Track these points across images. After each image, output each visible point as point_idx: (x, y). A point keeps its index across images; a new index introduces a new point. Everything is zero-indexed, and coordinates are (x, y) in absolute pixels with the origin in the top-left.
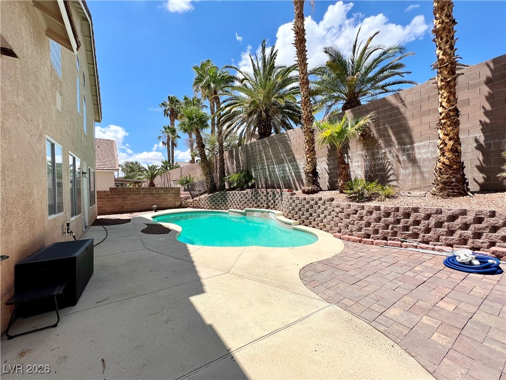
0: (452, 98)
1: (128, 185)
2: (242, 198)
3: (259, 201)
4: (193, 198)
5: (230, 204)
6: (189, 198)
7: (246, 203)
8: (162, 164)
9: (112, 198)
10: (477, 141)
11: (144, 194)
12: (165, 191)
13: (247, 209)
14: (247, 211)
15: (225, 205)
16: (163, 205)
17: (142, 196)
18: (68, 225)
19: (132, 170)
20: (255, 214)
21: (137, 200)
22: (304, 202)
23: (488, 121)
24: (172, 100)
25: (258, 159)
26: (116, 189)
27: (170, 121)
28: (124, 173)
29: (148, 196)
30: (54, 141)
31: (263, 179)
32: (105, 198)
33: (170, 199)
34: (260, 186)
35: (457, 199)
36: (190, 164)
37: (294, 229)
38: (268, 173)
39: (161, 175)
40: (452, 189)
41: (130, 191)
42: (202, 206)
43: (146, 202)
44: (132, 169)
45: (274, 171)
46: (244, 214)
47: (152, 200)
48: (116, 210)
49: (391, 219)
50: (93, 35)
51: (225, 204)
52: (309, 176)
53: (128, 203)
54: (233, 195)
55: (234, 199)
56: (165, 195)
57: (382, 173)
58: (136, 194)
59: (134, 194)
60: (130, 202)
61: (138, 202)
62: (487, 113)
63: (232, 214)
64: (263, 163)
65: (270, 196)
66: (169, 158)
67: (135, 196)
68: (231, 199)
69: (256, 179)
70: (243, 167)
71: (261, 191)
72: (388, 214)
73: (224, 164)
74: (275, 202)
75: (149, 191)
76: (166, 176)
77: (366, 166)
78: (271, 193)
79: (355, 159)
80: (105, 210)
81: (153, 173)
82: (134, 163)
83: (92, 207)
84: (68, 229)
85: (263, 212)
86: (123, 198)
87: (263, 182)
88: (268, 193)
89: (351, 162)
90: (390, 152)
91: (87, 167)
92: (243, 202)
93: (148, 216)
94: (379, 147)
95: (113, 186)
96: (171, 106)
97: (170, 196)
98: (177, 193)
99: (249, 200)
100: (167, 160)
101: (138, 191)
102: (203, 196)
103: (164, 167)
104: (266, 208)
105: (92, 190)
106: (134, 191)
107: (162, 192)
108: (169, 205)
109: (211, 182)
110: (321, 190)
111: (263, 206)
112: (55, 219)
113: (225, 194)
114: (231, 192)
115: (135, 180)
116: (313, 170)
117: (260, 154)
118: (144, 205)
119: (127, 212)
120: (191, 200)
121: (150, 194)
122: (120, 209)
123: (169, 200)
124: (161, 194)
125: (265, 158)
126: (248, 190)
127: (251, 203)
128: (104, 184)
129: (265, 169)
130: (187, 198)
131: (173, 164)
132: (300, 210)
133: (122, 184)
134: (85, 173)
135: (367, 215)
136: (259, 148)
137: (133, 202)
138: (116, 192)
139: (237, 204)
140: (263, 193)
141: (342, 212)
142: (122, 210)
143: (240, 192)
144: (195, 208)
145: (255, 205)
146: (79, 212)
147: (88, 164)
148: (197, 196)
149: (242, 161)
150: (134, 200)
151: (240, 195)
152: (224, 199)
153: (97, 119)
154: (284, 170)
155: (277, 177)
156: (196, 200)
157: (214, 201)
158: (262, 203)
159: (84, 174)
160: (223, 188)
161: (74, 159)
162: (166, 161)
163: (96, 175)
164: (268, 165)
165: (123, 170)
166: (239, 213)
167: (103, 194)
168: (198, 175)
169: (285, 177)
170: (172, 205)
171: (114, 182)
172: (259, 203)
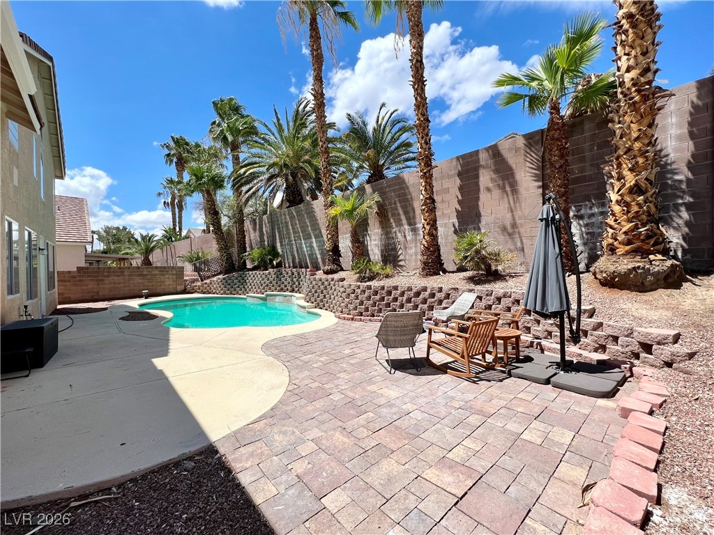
0: (428, 187)
1: (109, 262)
2: (263, 280)
3: (283, 283)
4: (202, 281)
5: (250, 287)
6: (197, 280)
7: (267, 285)
8: (164, 232)
9: (81, 281)
10: (454, 226)
11: (129, 275)
12: (161, 271)
13: (269, 293)
14: (267, 295)
15: (243, 289)
16: (159, 290)
17: (127, 278)
18: (26, 307)
19: (118, 240)
20: (277, 299)
21: (119, 283)
22: (320, 284)
23: (460, 209)
24: (179, 142)
25: (285, 232)
26: (87, 268)
27: (176, 172)
28: (102, 244)
29: (134, 277)
30: (11, 220)
31: (290, 257)
32: (69, 281)
33: (169, 282)
34: (287, 265)
35: (431, 278)
36: (203, 234)
37: (308, 312)
38: (295, 249)
39: (162, 249)
40: (429, 269)
41: (109, 272)
42: (214, 291)
43: (133, 286)
44: (117, 237)
45: (302, 248)
46: (264, 299)
47: (142, 283)
48: (87, 298)
49: (378, 297)
50: (55, 78)
51: (244, 287)
52: (329, 255)
53: (106, 287)
54: (254, 276)
55: (255, 281)
56: (162, 277)
57: (393, 253)
58: (118, 276)
59: (114, 276)
60: (108, 286)
61: (121, 285)
62: (459, 202)
63: (250, 299)
64: (289, 238)
65: (295, 277)
66: (174, 225)
67: (116, 278)
68: (251, 281)
69: (283, 256)
70: (268, 242)
71: (285, 271)
72: (376, 293)
73: (244, 237)
74: (299, 284)
75: (137, 272)
76: (169, 250)
77: (382, 245)
78: (296, 274)
79: (373, 238)
80: (70, 298)
81: (148, 246)
82: (121, 228)
83: (51, 292)
84: (26, 312)
85: (285, 296)
86: (98, 280)
87: (291, 260)
88: (293, 274)
89: (370, 240)
90: (400, 231)
91: (45, 241)
92: (264, 285)
93: (134, 304)
94: (391, 227)
95: (83, 264)
96: (176, 150)
97: (169, 278)
98: (179, 275)
99: (271, 283)
100: (172, 227)
101: (121, 272)
102: (215, 279)
103: (166, 237)
104: (279, 291)
105: (51, 269)
106: (114, 272)
107: (157, 272)
108: (167, 291)
109: (227, 259)
110: (342, 270)
111: (287, 290)
112: (12, 300)
113: (244, 276)
114: (251, 272)
115: (120, 255)
116: (333, 248)
117: (287, 226)
118: (130, 290)
119: (103, 300)
120: (199, 284)
121: (139, 275)
122: (93, 296)
123: (167, 283)
124: (155, 275)
125: (291, 231)
126: (271, 270)
127: (273, 286)
128: (69, 262)
129: (292, 244)
130: (193, 281)
131: (180, 234)
132: (316, 292)
133: (98, 261)
134: (42, 249)
135: (361, 294)
136: (285, 219)
137: (112, 286)
138: (86, 273)
139: (257, 287)
140: (287, 273)
141: (345, 292)
142: (95, 297)
143: (261, 273)
144: (204, 293)
145: (278, 288)
146: (36, 296)
147: (46, 238)
148: (209, 277)
149: (267, 233)
150: (115, 283)
151: (261, 277)
152: (243, 282)
153: (58, 174)
154: (311, 247)
155: (305, 255)
156: (206, 283)
157: (229, 285)
158: (286, 286)
159: (41, 251)
160: (243, 267)
161: (30, 233)
162: (170, 229)
163: (57, 250)
164: (295, 240)
165: (100, 239)
166: (258, 298)
167: (67, 275)
168: (212, 250)
169: (312, 254)
170: (172, 290)
171: (84, 258)
172: (282, 286)
